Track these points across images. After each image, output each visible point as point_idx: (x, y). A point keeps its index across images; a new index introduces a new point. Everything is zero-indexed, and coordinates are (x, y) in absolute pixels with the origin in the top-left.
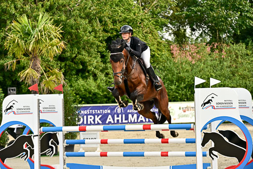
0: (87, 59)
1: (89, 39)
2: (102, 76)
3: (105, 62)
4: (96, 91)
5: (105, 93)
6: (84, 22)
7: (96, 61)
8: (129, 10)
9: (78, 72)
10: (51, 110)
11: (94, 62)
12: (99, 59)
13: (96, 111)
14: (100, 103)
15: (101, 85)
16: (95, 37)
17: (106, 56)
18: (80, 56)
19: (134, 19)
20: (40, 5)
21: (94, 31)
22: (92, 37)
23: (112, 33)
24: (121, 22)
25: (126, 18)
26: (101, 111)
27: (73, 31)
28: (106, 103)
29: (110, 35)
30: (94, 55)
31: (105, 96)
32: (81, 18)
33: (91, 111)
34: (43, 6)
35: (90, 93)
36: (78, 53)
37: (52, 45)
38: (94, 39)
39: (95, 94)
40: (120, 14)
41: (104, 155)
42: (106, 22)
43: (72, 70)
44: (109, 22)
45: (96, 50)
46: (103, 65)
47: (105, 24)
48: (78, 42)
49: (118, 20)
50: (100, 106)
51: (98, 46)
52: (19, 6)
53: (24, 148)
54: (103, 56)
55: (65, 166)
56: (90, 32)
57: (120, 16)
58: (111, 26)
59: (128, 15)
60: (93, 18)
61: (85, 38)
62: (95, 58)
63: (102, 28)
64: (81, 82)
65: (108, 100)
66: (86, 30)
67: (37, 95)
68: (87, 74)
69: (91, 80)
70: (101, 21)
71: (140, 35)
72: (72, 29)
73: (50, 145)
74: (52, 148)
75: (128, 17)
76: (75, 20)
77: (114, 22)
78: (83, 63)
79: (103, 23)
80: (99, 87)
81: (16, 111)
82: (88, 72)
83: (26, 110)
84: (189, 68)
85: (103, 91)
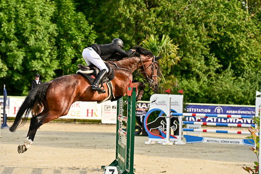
0: (192, 61)
1: (194, 44)
2: (204, 78)
3: (207, 64)
4: (199, 91)
5: (207, 94)
6: (190, 28)
7: (199, 63)
8: (234, 16)
9: (183, 72)
10: (176, 104)
11: (198, 64)
12: (203, 61)
13: (197, 109)
14: (201, 103)
15: (203, 86)
16: (200, 41)
17: (209, 59)
18: (185, 58)
19: (239, 26)
20: (152, 11)
21: (199, 35)
22: (197, 42)
23: (216, 38)
24: (226, 27)
25: (231, 23)
26: (202, 109)
27: (180, 35)
28: (207, 103)
29: (214, 40)
30: (198, 58)
31: (206, 97)
32: (188, 23)
33: (193, 109)
34: (154, 11)
35: (192, 92)
36: (184, 55)
37: (170, 58)
38: (199, 43)
39: (197, 94)
40: (225, 20)
41: (205, 131)
42: (211, 27)
43: (177, 71)
44: (214, 27)
45: (200, 53)
46: (206, 68)
47: (210, 29)
49: (223, 25)
50: (201, 106)
51: (202, 50)
52: (133, 11)
53: (161, 123)
54: (206, 59)
55: (183, 136)
56: (196, 37)
57: (226, 22)
58: (216, 32)
59: (233, 21)
60: (199, 24)
61: (191, 42)
62: (199, 60)
63: (207, 33)
64: (185, 82)
65: (209, 101)
66: (193, 35)
67: (170, 95)
68: (191, 75)
70: (206, 26)
71: (244, 41)
72: (180, 33)
73: (174, 123)
74: (175, 125)
75: (232, 23)
76: (183, 25)
77: (219, 27)
78: (188, 65)
79: (208, 28)
80: (201, 88)
81: (157, 103)
82: (192, 73)
83: (163, 103)
85: (205, 92)
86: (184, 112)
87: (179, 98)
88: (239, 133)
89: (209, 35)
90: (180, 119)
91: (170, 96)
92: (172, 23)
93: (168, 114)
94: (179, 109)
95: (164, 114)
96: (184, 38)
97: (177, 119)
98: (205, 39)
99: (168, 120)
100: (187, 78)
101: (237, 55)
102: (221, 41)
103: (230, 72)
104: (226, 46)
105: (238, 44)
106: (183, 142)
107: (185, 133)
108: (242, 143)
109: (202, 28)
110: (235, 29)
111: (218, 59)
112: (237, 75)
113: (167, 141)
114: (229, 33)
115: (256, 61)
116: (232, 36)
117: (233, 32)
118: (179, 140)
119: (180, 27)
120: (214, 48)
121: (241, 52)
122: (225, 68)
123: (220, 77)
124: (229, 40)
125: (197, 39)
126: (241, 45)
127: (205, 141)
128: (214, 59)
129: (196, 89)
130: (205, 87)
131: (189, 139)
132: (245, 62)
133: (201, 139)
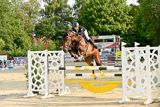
0: (9, 45)
2: (13, 50)
3: (13, 46)
6: (8, 36)
8: (20, 32)
9: (7, 49)
10: (5, 58)
11: (11, 46)
12: (12, 45)
21: (11, 38)
31: (14, 55)
35: (10, 54)
36: (7, 44)
37: (3, 45)
39: (11, 55)
40: (18, 33)
41: (14, 65)
44: (15, 35)
47: (14, 36)
48: (7, 41)
51: (12, 42)
53: (1, 64)
54: (13, 45)
58: (15, 37)
64: (8, 52)
69: (10, 51)
70: (12, 35)
73: (5, 64)
77: (16, 35)
78: (8, 47)
80: (12, 53)
83: (1, 58)
84: (37, 47)
85: (13, 54)
86: (8, 60)
87: (6, 56)
88: (23, 65)
89: (13, 38)
90: (7, 62)
91: (3, 56)
92: (3, 35)
93: (3, 61)
94: (6, 59)
95: (2, 61)
96: (6, 39)
97: (6, 62)
98: (12, 39)
99: (3, 63)
100: (8, 50)
101: (22, 43)
102: (17, 39)
103: (20, 48)
104: (18, 41)
105: (22, 40)
106: (8, 69)
107: (8, 66)
108: (24, 68)
109: (11, 36)
110: (21, 36)
111: (17, 44)
112: (22, 49)
113: (3, 69)
114: (19, 37)
115: (27, 44)
116: (20, 38)
117: (20, 37)
118: (7, 68)
119: (5, 36)
120: (15, 41)
121: (23, 42)
122: (19, 47)
123: (17, 50)
124: (19, 39)
125: (10, 39)
126: (23, 40)
127: (14, 68)
128: (15, 45)
129: (11, 54)
130: (13, 53)
131: (9, 68)
132: (24, 45)
133: (13, 67)
